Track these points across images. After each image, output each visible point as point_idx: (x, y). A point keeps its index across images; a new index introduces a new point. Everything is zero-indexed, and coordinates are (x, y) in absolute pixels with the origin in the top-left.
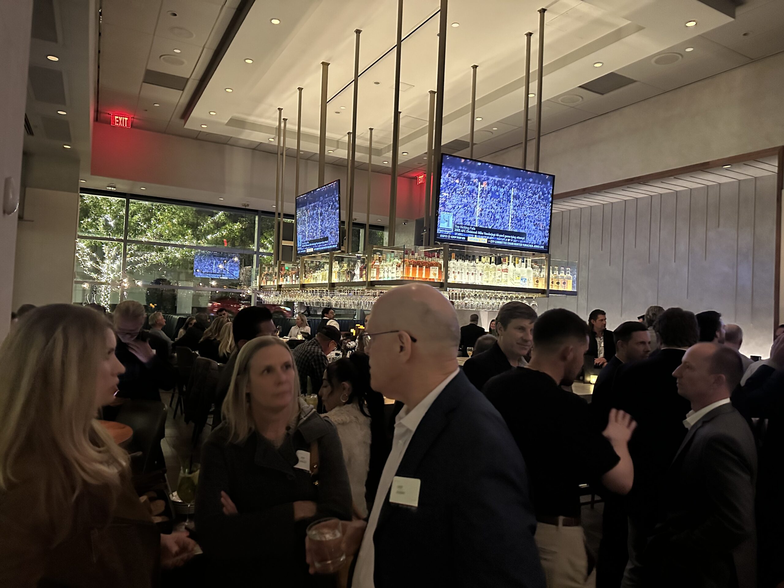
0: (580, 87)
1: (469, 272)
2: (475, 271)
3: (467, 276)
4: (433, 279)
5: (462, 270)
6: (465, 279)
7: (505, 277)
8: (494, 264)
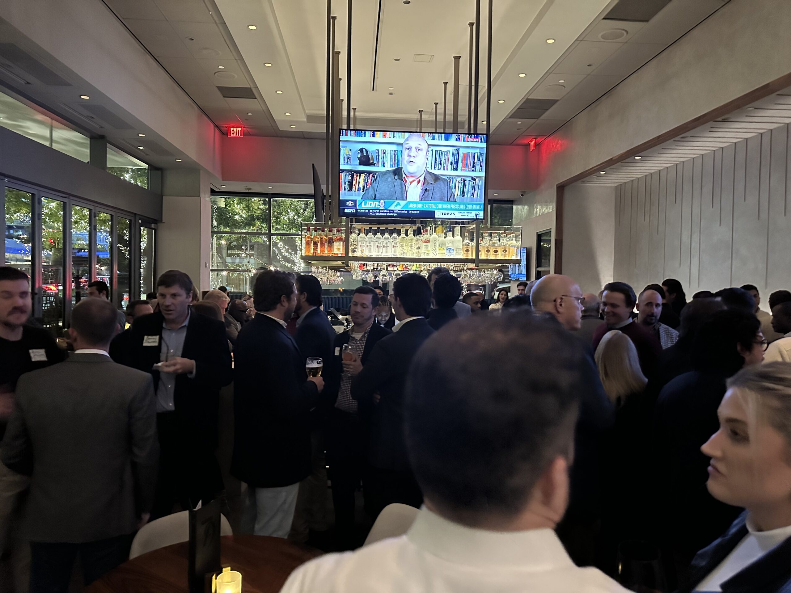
1: (379, 245)
2: (387, 244)
3: (377, 249)
4: (338, 254)
5: (370, 243)
6: (375, 252)
7: (425, 248)
8: (412, 235)
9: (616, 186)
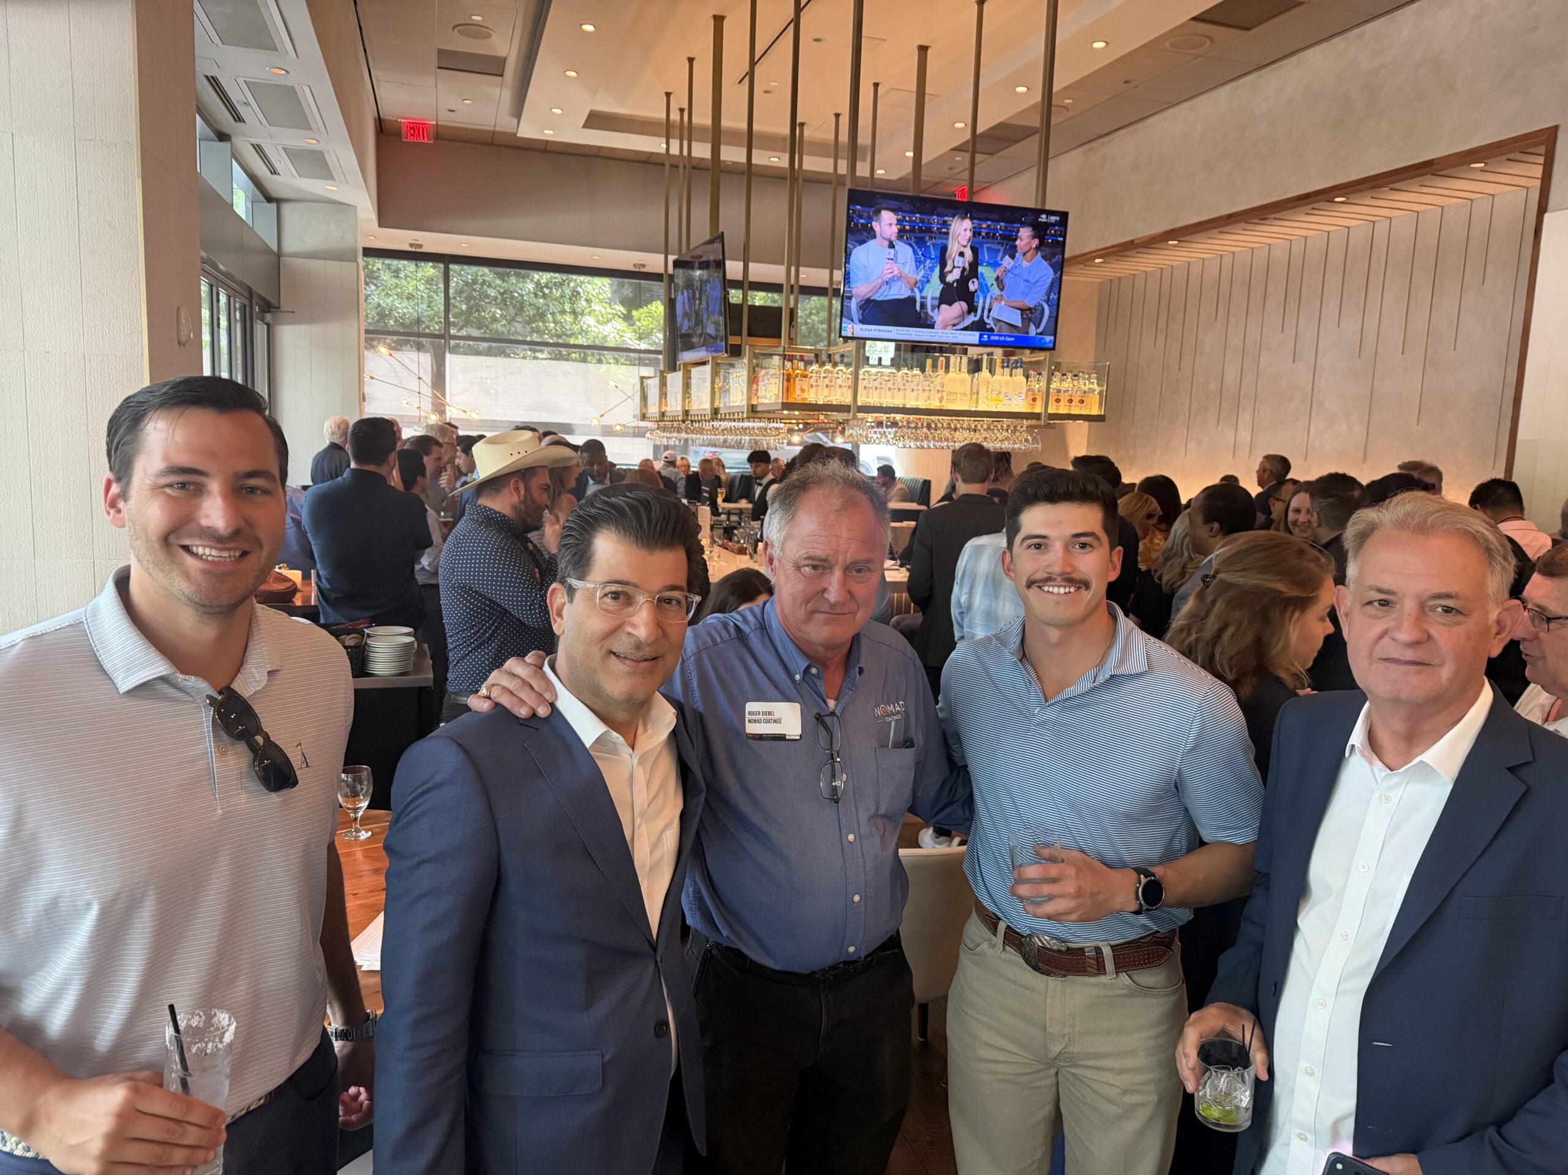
0: (1194, 19)
9: (1101, 283)
